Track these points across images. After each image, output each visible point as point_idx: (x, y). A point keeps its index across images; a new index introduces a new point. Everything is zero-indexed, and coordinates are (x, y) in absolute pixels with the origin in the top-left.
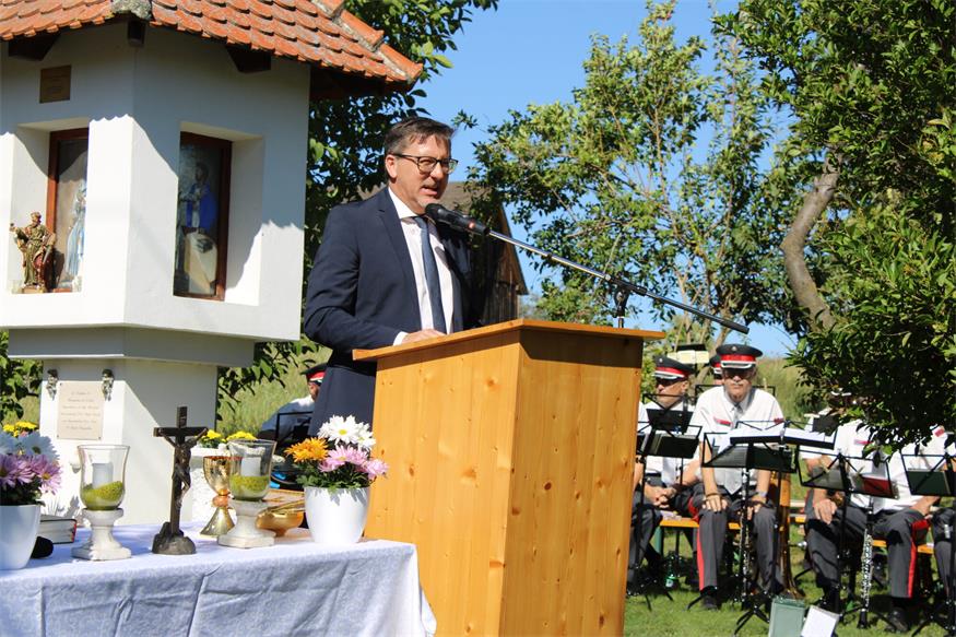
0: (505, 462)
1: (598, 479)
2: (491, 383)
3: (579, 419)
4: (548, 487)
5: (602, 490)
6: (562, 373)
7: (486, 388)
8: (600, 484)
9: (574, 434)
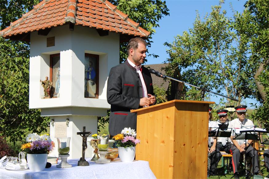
0: (172, 138)
1: (198, 142)
2: (167, 117)
3: (192, 126)
4: (184, 145)
5: (199, 145)
6: (187, 113)
7: (166, 119)
8: (199, 144)
9: (191, 130)
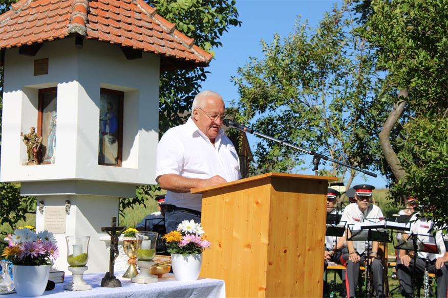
0: (265, 240)
1: (308, 247)
2: (257, 203)
3: (299, 219)
4: (285, 252)
5: (310, 252)
6: (291, 197)
7: (255, 205)
8: (309, 250)
9: (297, 226)
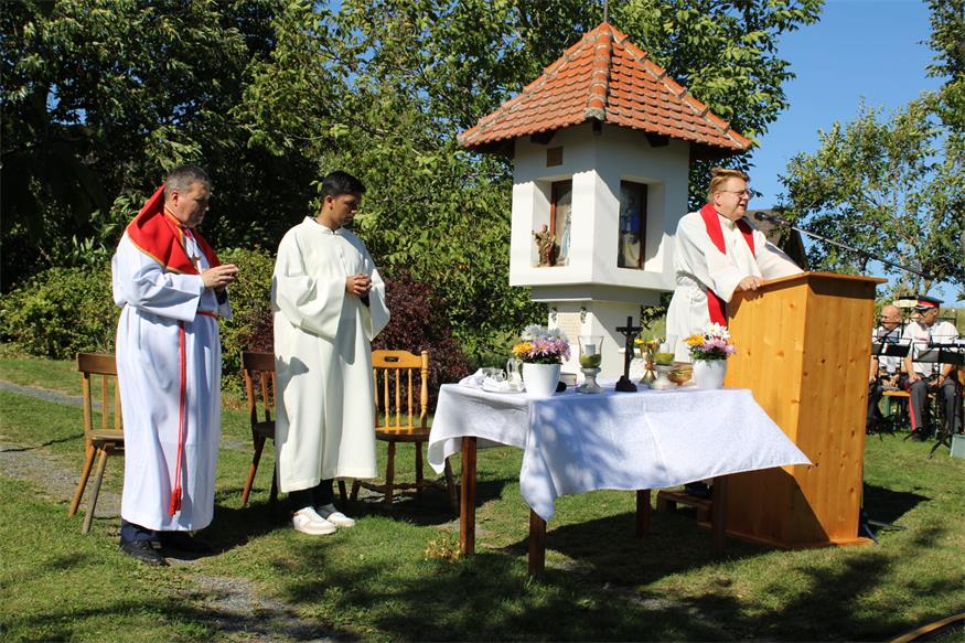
0: (800, 347)
1: (850, 358)
2: (792, 306)
3: (841, 325)
4: (823, 361)
5: (853, 364)
6: (832, 301)
7: (789, 308)
8: (852, 361)
9: (838, 333)
